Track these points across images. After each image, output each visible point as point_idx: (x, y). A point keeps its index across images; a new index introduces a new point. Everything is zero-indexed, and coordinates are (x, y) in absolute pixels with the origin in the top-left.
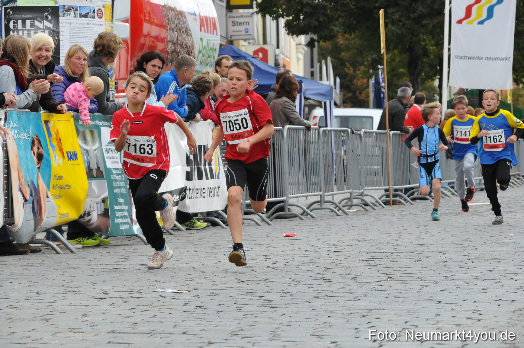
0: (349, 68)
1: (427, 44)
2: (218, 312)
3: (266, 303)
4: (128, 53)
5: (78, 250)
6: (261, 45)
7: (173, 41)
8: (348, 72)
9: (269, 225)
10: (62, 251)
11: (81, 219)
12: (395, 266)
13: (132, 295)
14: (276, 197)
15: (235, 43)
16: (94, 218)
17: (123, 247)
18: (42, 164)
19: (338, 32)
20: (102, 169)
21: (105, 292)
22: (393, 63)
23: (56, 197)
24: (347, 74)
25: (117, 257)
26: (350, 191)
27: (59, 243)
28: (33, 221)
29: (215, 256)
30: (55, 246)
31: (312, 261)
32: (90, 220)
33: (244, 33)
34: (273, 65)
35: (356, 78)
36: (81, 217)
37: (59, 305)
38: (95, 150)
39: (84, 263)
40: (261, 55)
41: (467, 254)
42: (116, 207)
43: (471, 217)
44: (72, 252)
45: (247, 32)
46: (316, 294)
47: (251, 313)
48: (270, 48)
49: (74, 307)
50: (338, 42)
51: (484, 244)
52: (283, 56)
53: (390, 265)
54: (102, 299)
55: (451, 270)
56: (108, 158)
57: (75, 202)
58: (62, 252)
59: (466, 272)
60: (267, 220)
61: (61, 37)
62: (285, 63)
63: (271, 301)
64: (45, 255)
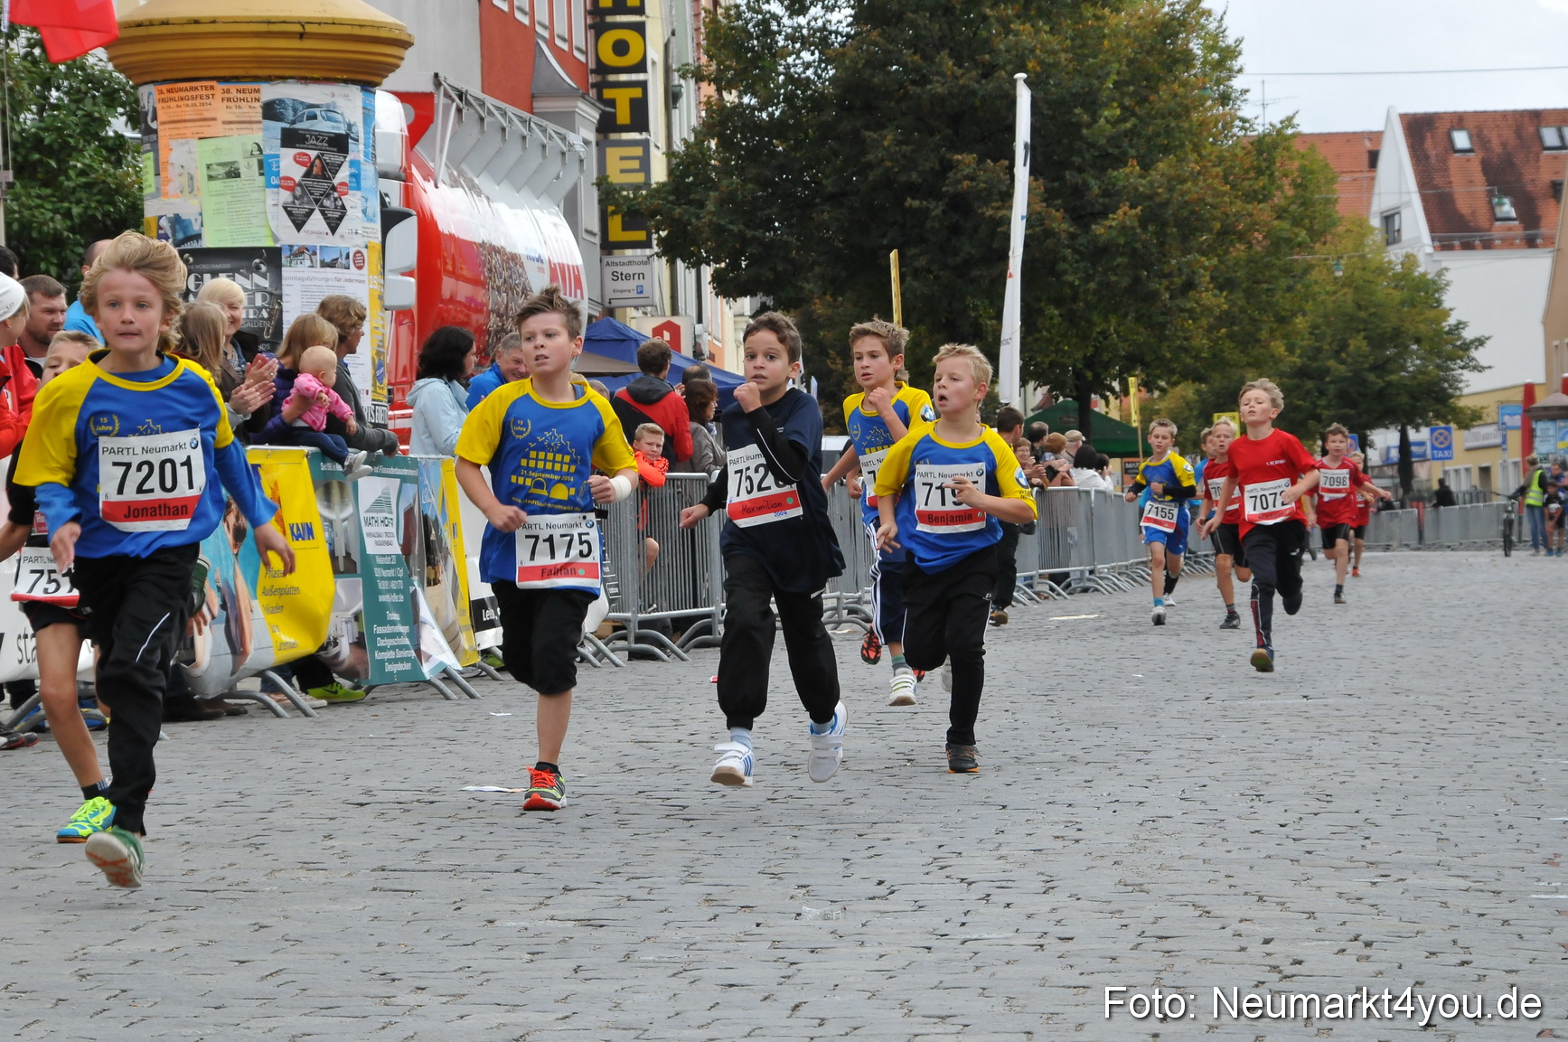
0: (834, 359)
1: (981, 316)
2: (584, 829)
3: (674, 811)
4: (413, 334)
5: (318, 711)
6: (669, 318)
7: (499, 309)
8: (832, 366)
9: (683, 659)
10: (288, 712)
11: (321, 653)
12: (920, 738)
13: (419, 797)
14: (695, 606)
15: (618, 312)
16: (345, 649)
17: (403, 705)
18: (242, 548)
19: (811, 292)
20: (356, 557)
21: (368, 792)
22: (918, 351)
23: (272, 610)
24: (831, 371)
25: (391, 723)
26: (838, 593)
27: (281, 697)
28: (230, 657)
29: (579, 720)
30: (274, 703)
31: (763, 730)
32: (337, 655)
33: (634, 294)
34: (691, 356)
35: (849, 379)
36: (323, 648)
37: (278, 818)
38: (344, 520)
39: (329, 736)
40: (667, 336)
41: (1055, 714)
42: (379, 630)
43: (1064, 642)
44: (306, 715)
45: (641, 292)
46: (771, 793)
47: (646, 831)
48: (685, 322)
49: (309, 821)
50: (813, 311)
51: (1088, 694)
52: (710, 338)
53: (912, 737)
54: (362, 805)
55: (1025, 744)
56: (369, 535)
57: (308, 621)
58: (287, 715)
59: (1054, 748)
60: (679, 651)
61: (284, 304)
62: (713, 351)
63: (684, 807)
64: (255, 720)
